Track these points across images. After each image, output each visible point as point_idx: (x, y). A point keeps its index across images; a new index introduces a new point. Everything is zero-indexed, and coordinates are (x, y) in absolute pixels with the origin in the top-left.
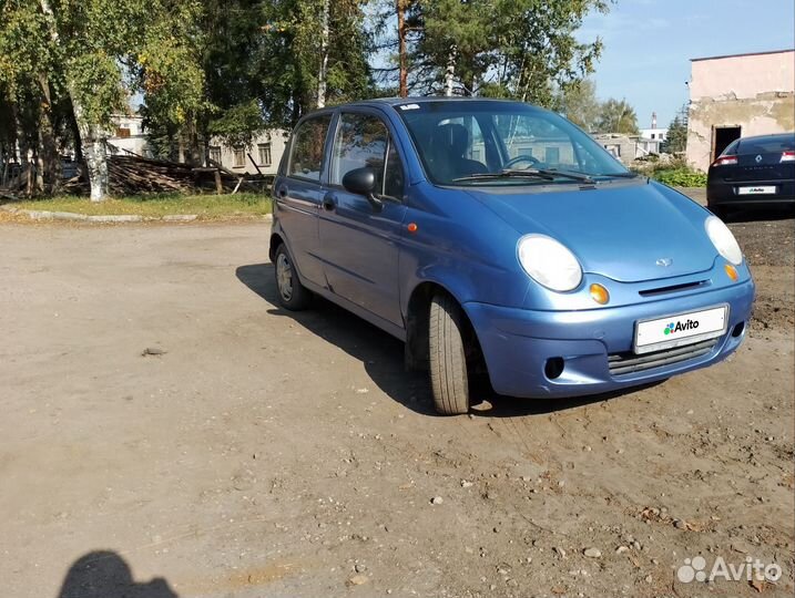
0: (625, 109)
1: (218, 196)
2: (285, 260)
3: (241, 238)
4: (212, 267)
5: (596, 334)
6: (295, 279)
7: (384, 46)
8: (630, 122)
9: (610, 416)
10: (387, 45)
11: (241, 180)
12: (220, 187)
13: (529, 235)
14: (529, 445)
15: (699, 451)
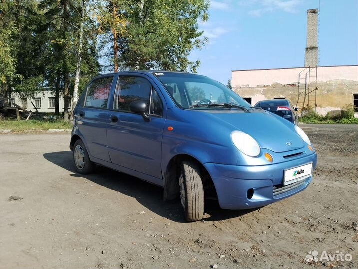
0: (201, 91)
1: (19, 120)
2: (81, 148)
3: (38, 140)
4: (28, 154)
5: (269, 176)
6: (87, 158)
7: (104, 56)
8: (203, 96)
9: (265, 216)
10: (106, 55)
11: (31, 113)
12: (19, 117)
13: (235, 131)
14: (238, 233)
15: (311, 229)
